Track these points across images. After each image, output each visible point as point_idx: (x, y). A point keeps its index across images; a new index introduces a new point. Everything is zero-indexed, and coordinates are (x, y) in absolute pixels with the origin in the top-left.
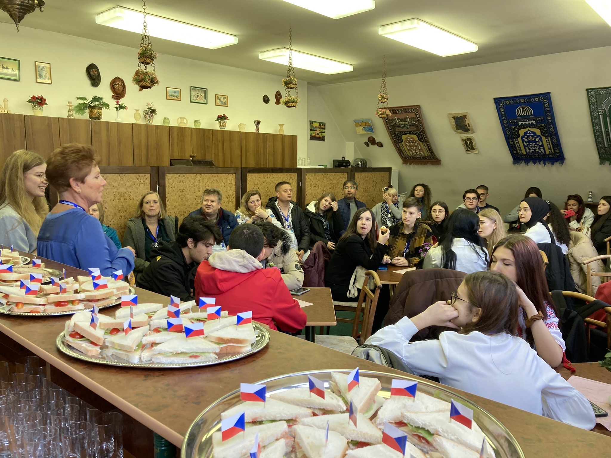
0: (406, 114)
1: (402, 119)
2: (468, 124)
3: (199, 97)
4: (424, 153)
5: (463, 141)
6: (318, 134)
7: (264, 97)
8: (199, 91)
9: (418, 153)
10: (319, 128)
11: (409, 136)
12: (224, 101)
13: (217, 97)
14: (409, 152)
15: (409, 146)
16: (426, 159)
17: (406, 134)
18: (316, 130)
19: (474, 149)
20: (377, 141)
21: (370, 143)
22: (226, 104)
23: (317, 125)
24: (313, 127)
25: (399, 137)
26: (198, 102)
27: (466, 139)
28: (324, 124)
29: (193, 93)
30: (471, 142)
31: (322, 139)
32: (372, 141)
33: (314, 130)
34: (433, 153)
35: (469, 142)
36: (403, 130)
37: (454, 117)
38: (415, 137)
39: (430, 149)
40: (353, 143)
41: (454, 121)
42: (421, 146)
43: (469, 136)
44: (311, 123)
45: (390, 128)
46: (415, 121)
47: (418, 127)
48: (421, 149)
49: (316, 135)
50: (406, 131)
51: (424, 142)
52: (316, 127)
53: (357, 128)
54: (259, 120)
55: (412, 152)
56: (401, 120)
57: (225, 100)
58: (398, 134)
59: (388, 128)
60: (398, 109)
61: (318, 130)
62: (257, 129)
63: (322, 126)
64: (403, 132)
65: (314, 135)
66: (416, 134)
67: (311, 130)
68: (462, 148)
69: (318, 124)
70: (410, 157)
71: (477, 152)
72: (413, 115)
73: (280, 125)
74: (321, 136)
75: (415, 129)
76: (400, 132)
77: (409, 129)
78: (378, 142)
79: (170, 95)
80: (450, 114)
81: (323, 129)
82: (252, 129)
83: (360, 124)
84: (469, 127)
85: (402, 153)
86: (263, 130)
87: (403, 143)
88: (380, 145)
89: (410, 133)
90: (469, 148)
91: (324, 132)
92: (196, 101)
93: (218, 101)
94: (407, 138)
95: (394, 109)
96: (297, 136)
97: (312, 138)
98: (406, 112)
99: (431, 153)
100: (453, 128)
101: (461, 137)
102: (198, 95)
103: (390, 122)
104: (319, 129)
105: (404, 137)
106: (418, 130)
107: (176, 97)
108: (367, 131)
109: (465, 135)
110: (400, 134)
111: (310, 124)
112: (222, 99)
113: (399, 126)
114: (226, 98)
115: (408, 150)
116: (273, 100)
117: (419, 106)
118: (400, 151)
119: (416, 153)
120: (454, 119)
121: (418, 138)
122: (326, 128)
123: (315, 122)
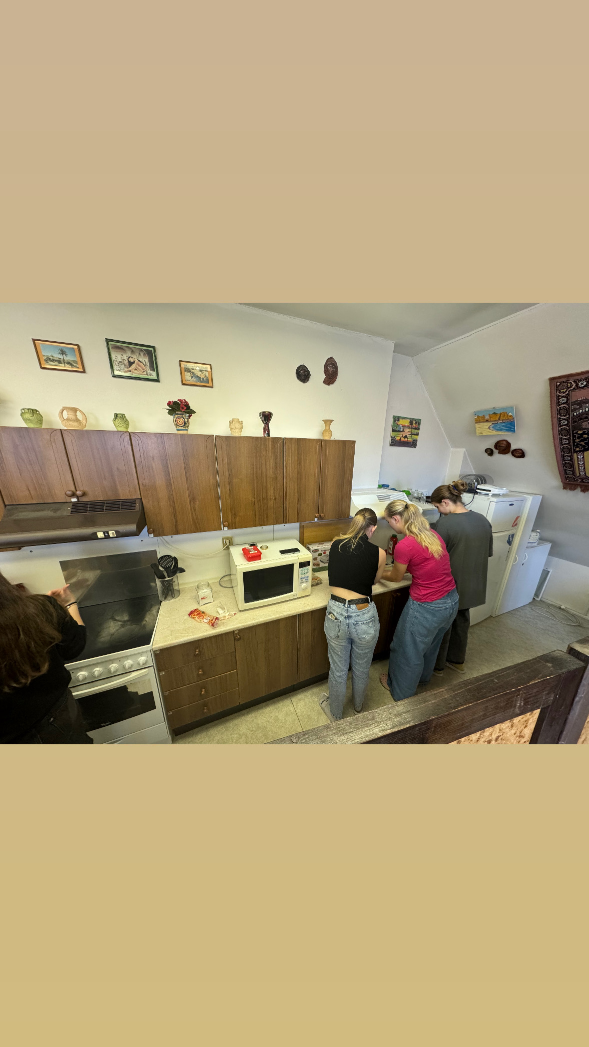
6: (406, 437)
7: (299, 368)
10: (409, 427)
12: (203, 376)
13: (183, 366)
18: (403, 431)
20: (513, 447)
21: (496, 451)
22: (207, 381)
24: (398, 425)
25: (582, 441)
28: (418, 422)
29: (117, 356)
31: (413, 444)
32: (502, 448)
33: (399, 431)
40: (464, 450)
44: (396, 419)
45: (565, 422)
49: (403, 439)
52: (403, 426)
53: (478, 425)
57: (206, 373)
58: (582, 434)
59: (557, 422)
61: (407, 430)
62: (267, 430)
63: (415, 424)
65: (398, 438)
67: (394, 431)
69: (408, 421)
73: (325, 421)
74: (410, 440)
78: (515, 450)
79: (48, 360)
81: (416, 429)
82: (254, 429)
83: (487, 417)
91: (418, 435)
93: (188, 376)
96: (353, 443)
97: (394, 443)
103: (574, 407)
107: (69, 363)
112: (195, 371)
114: (205, 369)
116: (318, 374)
122: (421, 427)
123: (403, 418)
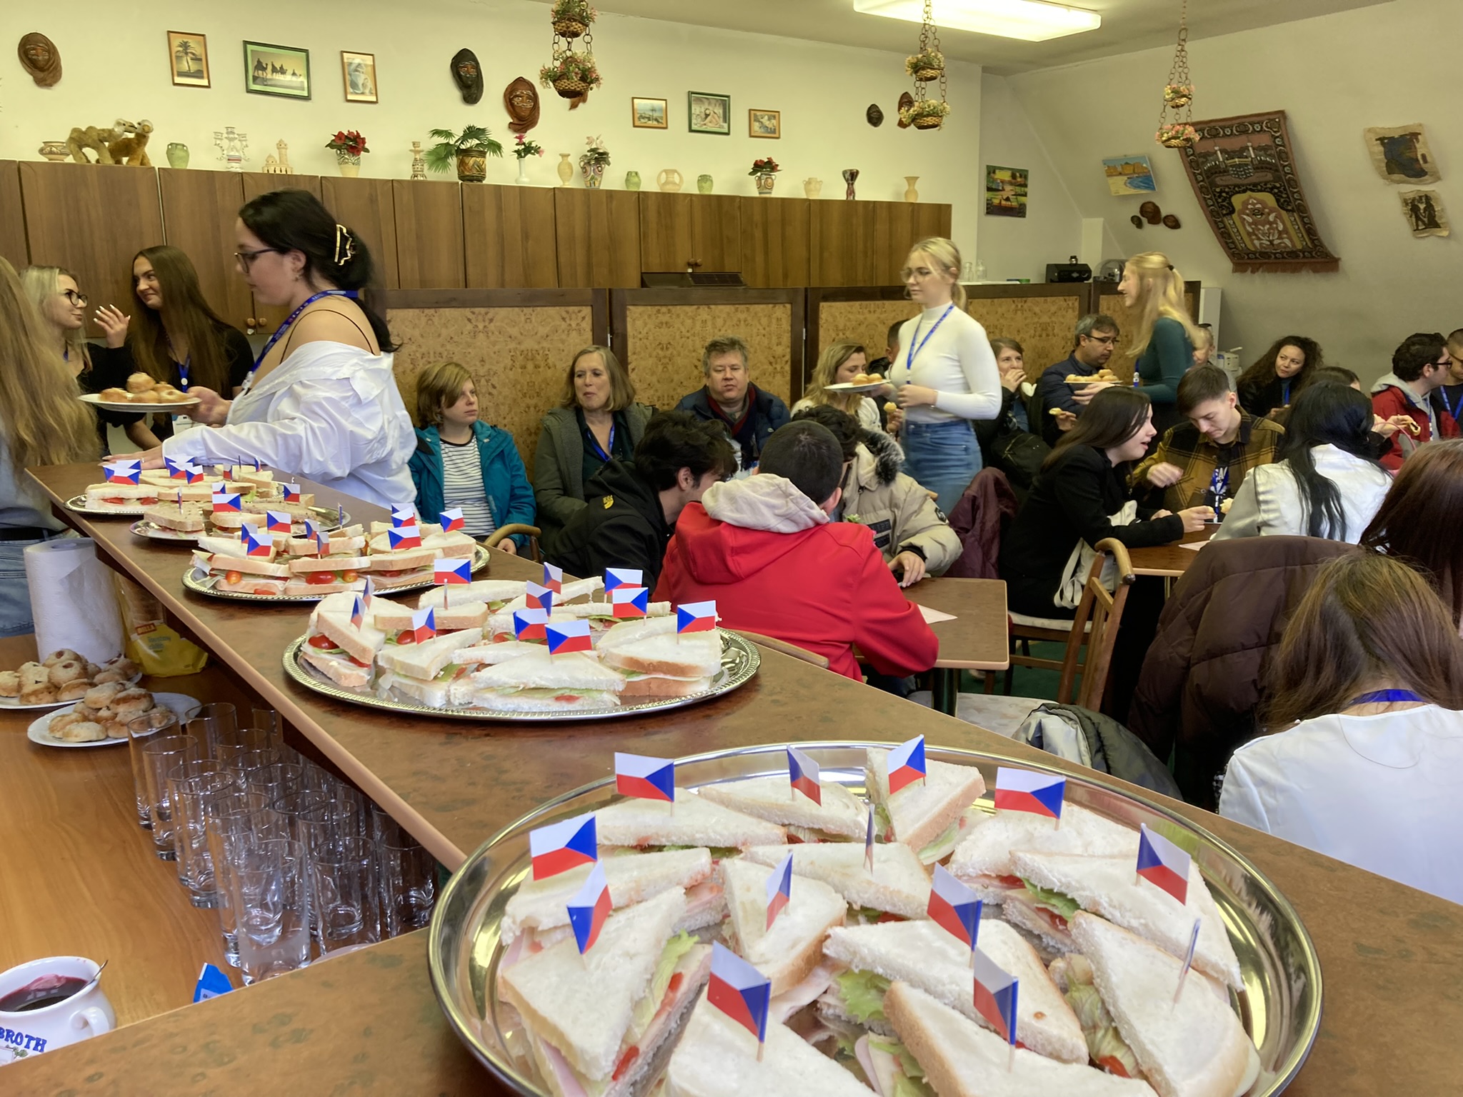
0: (1244, 137)
1: (1234, 152)
2: (1424, 157)
3: (709, 118)
4: (1291, 240)
5: (1407, 204)
6: (1008, 199)
7: (870, 109)
8: (710, 104)
9: (1276, 242)
10: (1011, 184)
11: (1251, 197)
12: (770, 126)
13: (753, 115)
14: (1252, 241)
15: (1250, 224)
16: (1297, 256)
17: (1244, 191)
18: (1003, 190)
19: (1437, 226)
20: (1164, 213)
21: (1144, 220)
22: (774, 132)
23: (1006, 176)
24: (994, 181)
25: (1223, 201)
26: (709, 129)
27: (1414, 200)
28: (1024, 174)
29: (696, 109)
30: (1430, 207)
31: (1019, 211)
32: (1150, 214)
33: (998, 190)
34: (1318, 239)
35: (1422, 206)
36: (1238, 181)
37: (1381, 140)
38: (1269, 199)
39: (1311, 231)
40: (1102, 220)
41: (1382, 149)
42: (1285, 222)
43: (1425, 188)
44: (991, 171)
45: (1200, 178)
46: (1269, 155)
47: (1277, 170)
48: (1285, 231)
49: (1003, 202)
50: (1246, 182)
51: (1292, 211)
52: (1003, 182)
53: (1112, 180)
54: (854, 167)
55: (1259, 239)
56: (1229, 154)
57: (773, 121)
58: (1221, 192)
59: (1194, 178)
60: (1221, 124)
61: (1008, 188)
62: (851, 191)
63: (1020, 178)
64: (1239, 186)
65: (996, 201)
66: (1271, 190)
67: (989, 189)
68: (1400, 222)
69: (1009, 173)
70: (1254, 253)
71: (1445, 233)
72: (1264, 140)
73: (908, 178)
74: (1014, 204)
75: (1269, 176)
76: (1227, 186)
77: (1255, 177)
78: (1167, 217)
79: (641, 117)
80: (1370, 130)
81: (1021, 185)
82: (837, 192)
83: (1120, 169)
84: (1424, 166)
85: (1233, 243)
86: (866, 192)
87: (1235, 216)
88: (1173, 223)
89: (1255, 187)
90: (1423, 222)
91: (1025, 195)
92: (703, 128)
93: (756, 126)
94: (1245, 203)
95: (1213, 124)
96: (949, 206)
97: (992, 209)
98: (1245, 132)
99: (1312, 241)
100: (1378, 168)
101: (1399, 193)
102: (708, 112)
103: (1201, 160)
104: (1011, 188)
105: (1237, 200)
106: (1278, 179)
107: (656, 120)
108: (1139, 187)
109: (1412, 188)
110: (1227, 193)
111: (989, 173)
112: (765, 120)
113: (1225, 172)
114: (774, 117)
115: (1249, 234)
116: (891, 114)
117: (1282, 113)
118: (1225, 238)
119: (1271, 242)
120: (1383, 144)
121: (1278, 201)
122: (1030, 182)
123: (1001, 169)
